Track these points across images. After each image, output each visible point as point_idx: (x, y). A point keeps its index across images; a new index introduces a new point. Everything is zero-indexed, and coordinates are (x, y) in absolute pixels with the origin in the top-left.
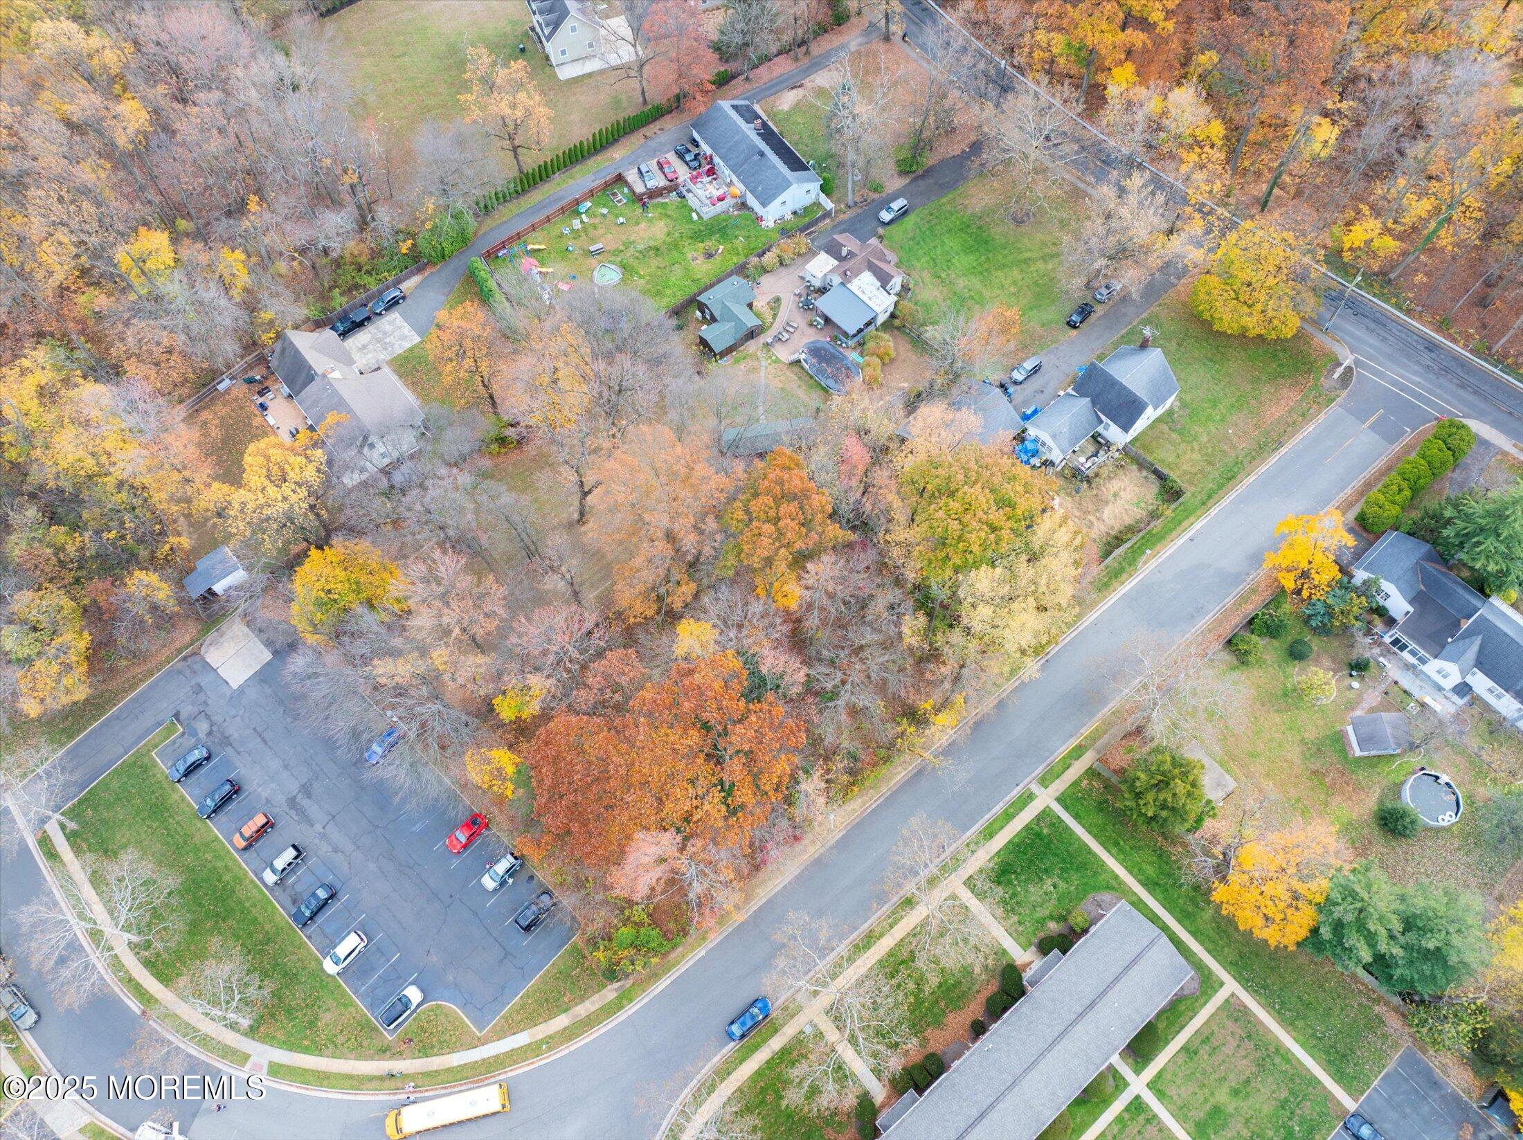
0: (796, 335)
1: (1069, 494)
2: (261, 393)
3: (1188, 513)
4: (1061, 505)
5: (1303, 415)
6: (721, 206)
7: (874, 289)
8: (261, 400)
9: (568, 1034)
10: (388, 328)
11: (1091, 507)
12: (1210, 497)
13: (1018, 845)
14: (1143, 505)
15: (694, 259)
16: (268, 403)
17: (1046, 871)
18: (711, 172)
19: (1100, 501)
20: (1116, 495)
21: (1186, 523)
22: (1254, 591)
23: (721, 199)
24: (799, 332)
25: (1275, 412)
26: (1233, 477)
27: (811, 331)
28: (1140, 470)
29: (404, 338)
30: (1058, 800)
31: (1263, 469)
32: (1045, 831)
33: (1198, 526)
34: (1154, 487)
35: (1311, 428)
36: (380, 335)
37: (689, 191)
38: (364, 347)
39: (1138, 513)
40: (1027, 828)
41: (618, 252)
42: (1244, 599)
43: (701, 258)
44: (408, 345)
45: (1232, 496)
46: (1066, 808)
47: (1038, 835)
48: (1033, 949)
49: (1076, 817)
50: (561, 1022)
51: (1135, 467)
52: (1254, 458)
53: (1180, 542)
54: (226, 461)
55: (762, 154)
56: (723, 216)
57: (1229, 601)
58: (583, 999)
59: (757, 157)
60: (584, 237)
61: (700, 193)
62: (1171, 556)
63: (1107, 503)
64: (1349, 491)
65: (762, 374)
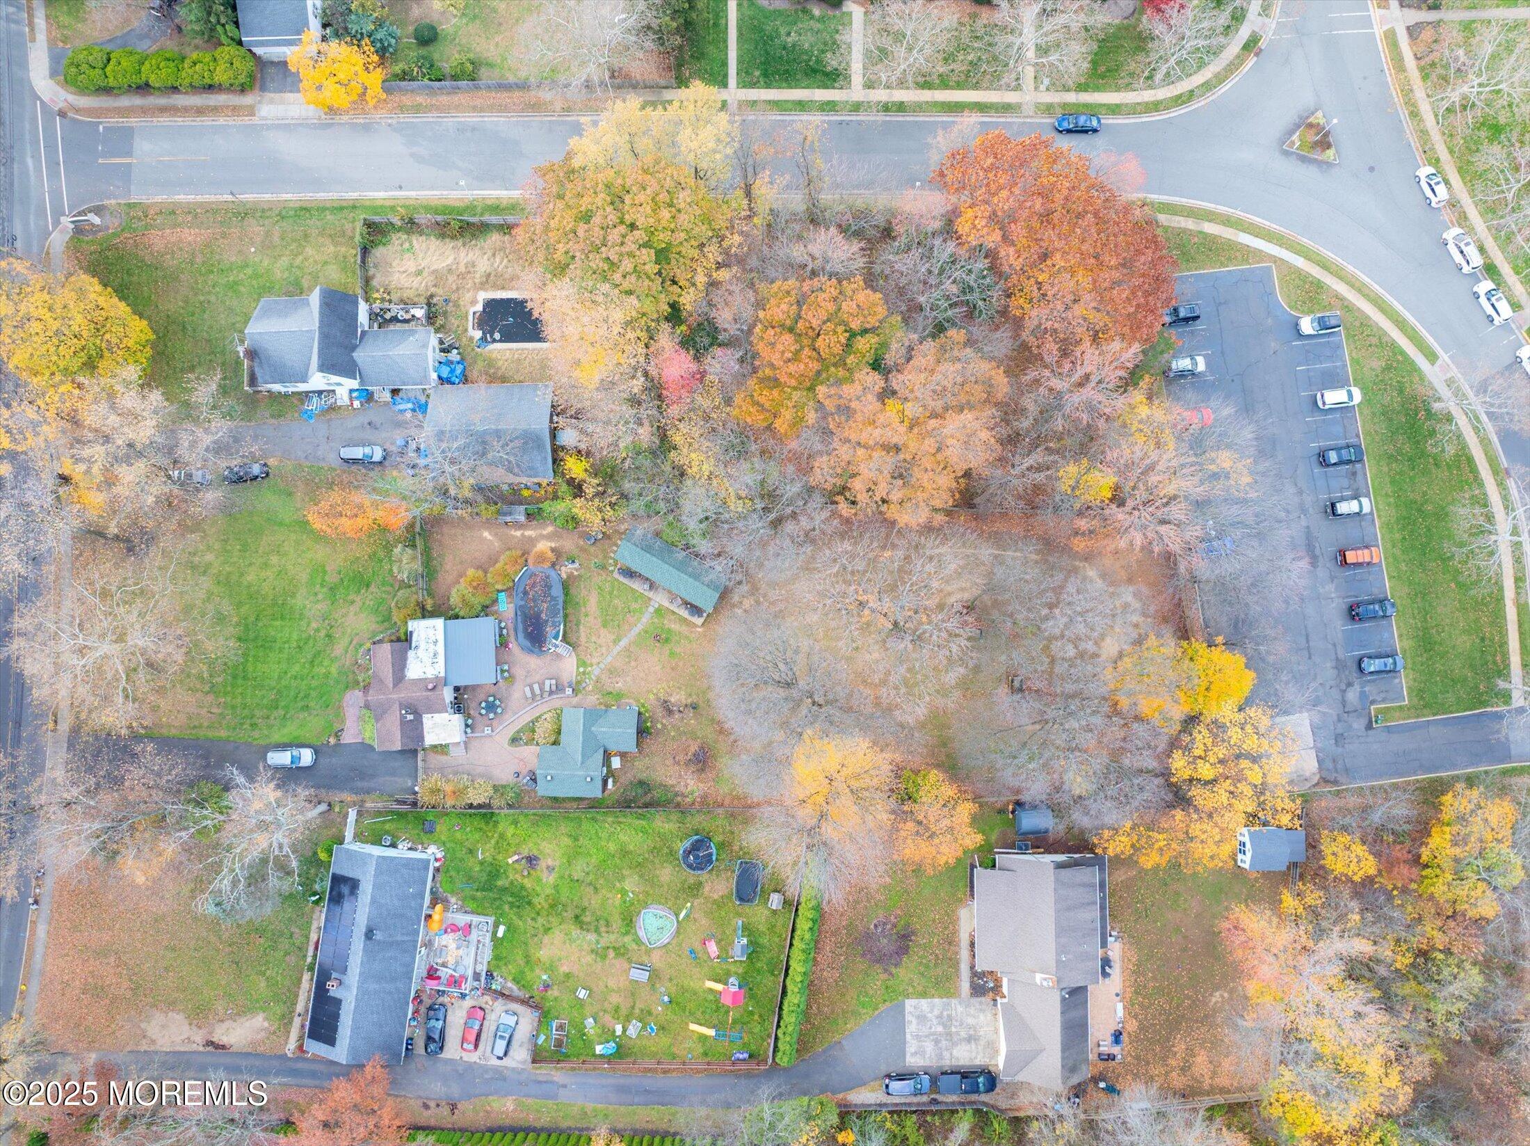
0: (537, 677)
1: (457, 306)
2: (1111, 1057)
3: (375, 209)
4: (474, 302)
5: (173, 212)
6: (461, 919)
7: (420, 652)
8: (1116, 1050)
9: (1211, 217)
10: (929, 1047)
11: (451, 279)
12: (342, 208)
13: (786, 80)
14: (407, 245)
15: (550, 869)
16: (1110, 1039)
17: (784, 48)
18: (432, 975)
19: (439, 277)
20: (419, 273)
21: (388, 203)
22: (402, 108)
23: (454, 928)
24: (528, 681)
25: (190, 235)
26: (302, 209)
27: (519, 672)
28: (373, 277)
29: (922, 1018)
30: (725, 85)
31: (267, 197)
32: (757, 73)
33: (382, 194)
34: (378, 253)
35: (181, 198)
36: (944, 1043)
37: (477, 976)
38: (969, 1039)
39: (418, 242)
40: (768, 86)
41: (621, 951)
42: (417, 109)
43: (543, 864)
44: (924, 1004)
45: (321, 195)
46: (726, 76)
47: (765, 75)
48: (844, 9)
49: (725, 64)
50: (1210, 228)
51: (374, 283)
52: (263, 211)
53: (413, 194)
54: (1188, 997)
55: (369, 934)
56: (472, 905)
57: (430, 117)
58: (1185, 231)
59: (378, 936)
60: (639, 1005)
61: (469, 961)
62: (432, 188)
63: (435, 271)
64: (221, 121)
65: (609, 659)
